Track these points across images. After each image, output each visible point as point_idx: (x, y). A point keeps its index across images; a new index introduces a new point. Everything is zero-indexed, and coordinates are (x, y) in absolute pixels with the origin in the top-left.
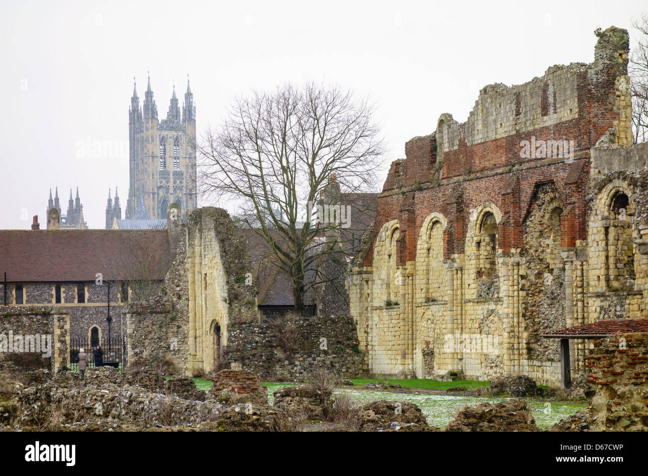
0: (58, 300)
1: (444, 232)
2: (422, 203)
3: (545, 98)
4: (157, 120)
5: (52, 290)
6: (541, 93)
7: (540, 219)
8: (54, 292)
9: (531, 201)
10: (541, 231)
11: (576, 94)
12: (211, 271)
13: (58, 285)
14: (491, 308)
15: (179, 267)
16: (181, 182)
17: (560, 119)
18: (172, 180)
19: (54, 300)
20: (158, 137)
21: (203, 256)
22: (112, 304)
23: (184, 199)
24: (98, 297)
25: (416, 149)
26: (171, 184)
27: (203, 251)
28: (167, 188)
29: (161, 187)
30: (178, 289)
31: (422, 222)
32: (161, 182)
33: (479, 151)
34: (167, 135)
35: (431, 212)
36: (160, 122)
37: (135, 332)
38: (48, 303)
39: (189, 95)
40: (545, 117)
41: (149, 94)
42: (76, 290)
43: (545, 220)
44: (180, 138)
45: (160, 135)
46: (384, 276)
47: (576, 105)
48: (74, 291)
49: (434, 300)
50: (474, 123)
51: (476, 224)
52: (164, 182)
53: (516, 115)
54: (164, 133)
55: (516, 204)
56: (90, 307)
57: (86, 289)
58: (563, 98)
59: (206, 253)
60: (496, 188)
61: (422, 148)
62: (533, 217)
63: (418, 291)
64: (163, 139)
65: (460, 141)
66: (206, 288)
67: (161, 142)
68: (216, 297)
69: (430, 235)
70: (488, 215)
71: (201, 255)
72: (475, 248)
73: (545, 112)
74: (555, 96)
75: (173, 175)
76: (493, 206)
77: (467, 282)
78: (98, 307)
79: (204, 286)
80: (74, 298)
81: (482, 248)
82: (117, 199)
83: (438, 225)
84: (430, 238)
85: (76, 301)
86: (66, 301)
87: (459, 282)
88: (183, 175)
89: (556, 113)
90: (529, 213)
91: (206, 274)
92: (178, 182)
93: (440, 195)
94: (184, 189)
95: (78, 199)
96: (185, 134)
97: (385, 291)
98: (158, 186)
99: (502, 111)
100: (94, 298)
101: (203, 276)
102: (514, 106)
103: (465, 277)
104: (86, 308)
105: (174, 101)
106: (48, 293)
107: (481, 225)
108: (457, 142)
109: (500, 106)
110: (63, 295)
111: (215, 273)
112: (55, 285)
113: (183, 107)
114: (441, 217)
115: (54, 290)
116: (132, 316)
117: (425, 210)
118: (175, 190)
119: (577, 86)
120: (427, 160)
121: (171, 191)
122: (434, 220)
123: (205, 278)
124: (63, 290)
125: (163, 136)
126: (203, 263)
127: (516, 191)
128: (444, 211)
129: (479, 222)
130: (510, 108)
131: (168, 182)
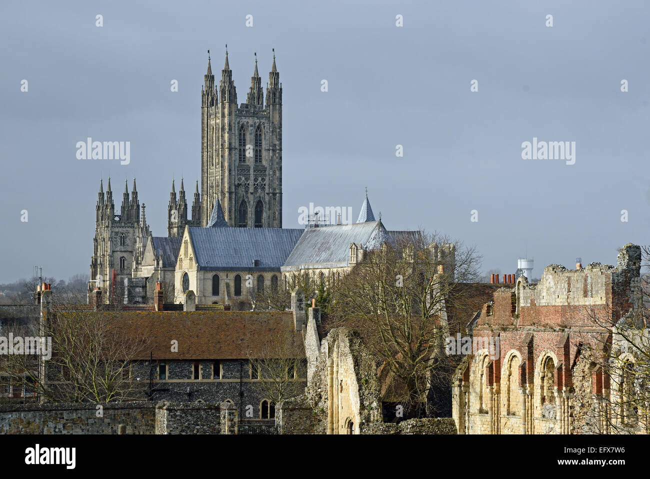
0: (197, 377)
1: (519, 367)
2: (505, 340)
3: (586, 285)
4: (236, 103)
5: (191, 367)
6: (583, 281)
7: (583, 368)
8: (193, 369)
9: (576, 355)
10: (583, 377)
11: (604, 288)
12: (346, 379)
13: (197, 362)
14: (551, 427)
15: (321, 373)
16: (263, 180)
17: (595, 302)
18: (252, 177)
19: (193, 376)
20: (237, 126)
21: (339, 366)
22: (245, 380)
23: (267, 198)
24: (232, 374)
25: (501, 299)
26: (251, 182)
27: (339, 362)
28: (247, 187)
29: (239, 185)
30: (319, 390)
31: (505, 354)
32: (239, 179)
33: (544, 311)
34: (248, 123)
35: (512, 348)
36: (239, 107)
37: (287, 424)
38: (188, 379)
39: (275, 75)
40: (586, 298)
41: (228, 73)
42: (212, 367)
43: (586, 369)
44: (262, 126)
45: (239, 123)
46: (478, 390)
47: (604, 295)
48: (211, 368)
49: (514, 414)
50: (540, 291)
51: (541, 364)
52: (243, 179)
53: (568, 292)
54: (244, 120)
55: (567, 354)
56: (224, 383)
57: (221, 366)
58: (597, 289)
59: (342, 364)
60: (554, 341)
61: (505, 300)
62: (578, 366)
63: (502, 405)
64: (242, 127)
65: (531, 300)
66: (341, 391)
67: (240, 131)
68: (350, 400)
69: (511, 365)
70: (549, 359)
71: (338, 365)
72: (540, 381)
73: (585, 295)
74: (591, 285)
75: (254, 171)
76: (553, 353)
77: (535, 405)
78: (231, 383)
79: (340, 389)
80: (211, 375)
81: (545, 381)
82: (183, 193)
83: (516, 359)
84: (510, 367)
85: (212, 377)
86: (203, 377)
87: (529, 404)
88: (265, 171)
89: (592, 297)
90: (575, 364)
91: (342, 381)
92: (260, 179)
93: (518, 337)
94: (267, 187)
95: (135, 193)
96: (269, 121)
97: (478, 402)
98: (236, 183)
99: (559, 287)
100: (228, 374)
101: (340, 382)
102: (566, 286)
103: (534, 400)
104: (221, 383)
105: (257, 80)
106: (188, 370)
107: (545, 364)
108: (529, 301)
109: (558, 283)
110: (200, 372)
111: (349, 382)
112: (194, 363)
113: (268, 89)
114: (517, 353)
115: (193, 367)
116: (284, 411)
117: (507, 346)
118: (256, 189)
119: (605, 282)
120: (510, 308)
121: (251, 190)
122: (513, 355)
123: (341, 384)
124: (200, 367)
125: (243, 123)
126: (339, 372)
127: (567, 347)
128: (520, 350)
129: (543, 362)
130: (564, 286)
131: (247, 179)
